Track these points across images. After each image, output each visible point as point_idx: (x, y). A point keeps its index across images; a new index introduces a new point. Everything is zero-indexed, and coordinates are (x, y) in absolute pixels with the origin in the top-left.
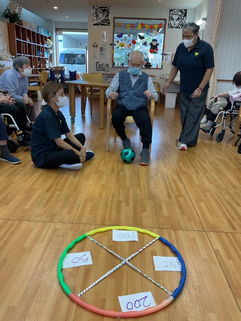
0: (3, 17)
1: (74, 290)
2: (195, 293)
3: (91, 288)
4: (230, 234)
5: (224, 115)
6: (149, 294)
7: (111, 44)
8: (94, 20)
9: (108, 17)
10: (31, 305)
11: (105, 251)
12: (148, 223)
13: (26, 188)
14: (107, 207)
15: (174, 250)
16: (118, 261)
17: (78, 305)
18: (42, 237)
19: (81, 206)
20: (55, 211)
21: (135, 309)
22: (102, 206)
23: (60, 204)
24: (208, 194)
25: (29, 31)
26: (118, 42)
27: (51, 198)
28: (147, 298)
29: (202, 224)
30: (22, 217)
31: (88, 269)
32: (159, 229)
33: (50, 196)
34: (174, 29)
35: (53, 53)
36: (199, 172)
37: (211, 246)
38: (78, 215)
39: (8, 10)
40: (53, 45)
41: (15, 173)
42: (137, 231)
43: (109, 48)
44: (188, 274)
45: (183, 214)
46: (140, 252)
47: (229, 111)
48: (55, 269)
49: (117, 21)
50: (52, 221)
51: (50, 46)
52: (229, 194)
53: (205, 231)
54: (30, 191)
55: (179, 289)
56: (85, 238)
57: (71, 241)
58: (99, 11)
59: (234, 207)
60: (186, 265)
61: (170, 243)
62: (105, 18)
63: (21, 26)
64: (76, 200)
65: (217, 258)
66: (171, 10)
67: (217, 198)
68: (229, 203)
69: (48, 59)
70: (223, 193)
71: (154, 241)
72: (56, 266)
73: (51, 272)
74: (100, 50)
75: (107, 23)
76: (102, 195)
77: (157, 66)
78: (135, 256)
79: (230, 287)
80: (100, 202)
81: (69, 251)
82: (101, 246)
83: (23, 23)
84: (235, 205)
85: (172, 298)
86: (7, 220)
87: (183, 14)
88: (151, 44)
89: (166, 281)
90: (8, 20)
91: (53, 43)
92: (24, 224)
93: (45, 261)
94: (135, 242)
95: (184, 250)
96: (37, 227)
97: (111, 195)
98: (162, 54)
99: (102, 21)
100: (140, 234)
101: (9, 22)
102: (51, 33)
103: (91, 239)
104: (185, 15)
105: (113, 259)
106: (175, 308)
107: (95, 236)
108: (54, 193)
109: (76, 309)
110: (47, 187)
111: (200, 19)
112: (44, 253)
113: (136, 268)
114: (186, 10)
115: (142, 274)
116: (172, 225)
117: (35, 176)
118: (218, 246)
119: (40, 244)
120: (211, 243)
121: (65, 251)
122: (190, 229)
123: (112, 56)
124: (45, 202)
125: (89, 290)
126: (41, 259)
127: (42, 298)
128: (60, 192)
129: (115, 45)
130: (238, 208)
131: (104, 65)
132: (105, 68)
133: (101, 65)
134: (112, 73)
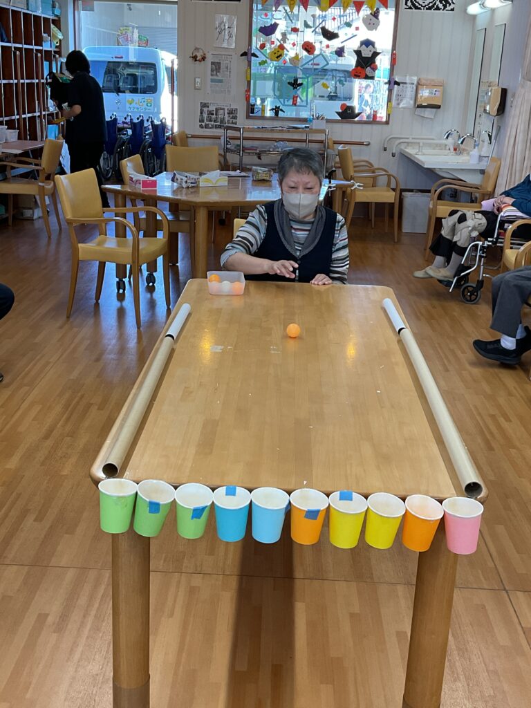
7: (244, 54)
26: (263, 46)
29: (499, 575)
34: (424, 11)
37: (518, 622)
53: (505, 589)
65: (529, 645)
88: (358, 53)
91: (66, 34)
98: (389, 83)
102: (60, 8)
119: (171, 618)
120: (516, 615)
123: (245, 88)
129: (254, 55)
131: (222, 111)
132: (226, 120)
133: (214, 112)
134: (246, 135)
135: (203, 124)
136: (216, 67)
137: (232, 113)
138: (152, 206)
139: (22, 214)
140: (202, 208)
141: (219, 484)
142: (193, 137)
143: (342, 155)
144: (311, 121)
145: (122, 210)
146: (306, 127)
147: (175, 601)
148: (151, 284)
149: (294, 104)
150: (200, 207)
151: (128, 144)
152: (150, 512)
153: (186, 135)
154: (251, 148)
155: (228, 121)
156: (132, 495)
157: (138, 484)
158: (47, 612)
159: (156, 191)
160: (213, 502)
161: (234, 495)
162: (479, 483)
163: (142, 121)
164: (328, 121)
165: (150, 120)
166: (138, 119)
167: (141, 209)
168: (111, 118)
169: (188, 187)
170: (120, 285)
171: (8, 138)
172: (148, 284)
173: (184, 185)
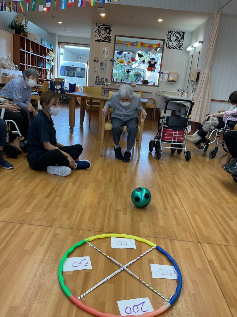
0: (10, 28)
1: (74, 292)
2: (191, 301)
3: (91, 291)
4: (223, 246)
5: (217, 133)
6: (147, 300)
7: (111, 60)
8: (96, 36)
9: (109, 35)
10: (33, 305)
11: (104, 257)
12: (145, 232)
13: (27, 193)
14: (106, 215)
15: (170, 258)
16: (116, 267)
17: (79, 307)
18: (43, 240)
19: (80, 213)
20: (56, 216)
21: (133, 314)
22: (100, 213)
23: (60, 210)
24: (202, 207)
25: (33, 43)
26: (118, 58)
27: (50, 203)
28: (145, 303)
29: (197, 236)
30: (23, 220)
31: (87, 274)
32: (156, 238)
33: (50, 202)
34: (172, 49)
35: (55, 65)
36: (193, 186)
37: (206, 257)
38: (77, 221)
39: (15, 22)
40: (54, 58)
41: (16, 178)
42: (135, 240)
43: (109, 64)
44: (184, 282)
45: (178, 225)
46: (138, 259)
47: (223, 130)
48: (55, 272)
49: (118, 38)
50: (52, 226)
51: (52, 58)
52: (222, 208)
53: (199, 242)
54: (31, 196)
55: (176, 295)
56: (85, 243)
57: (71, 246)
58: (101, 28)
59: (227, 221)
60: (182, 274)
61: (166, 252)
62: (107, 35)
63: (26, 38)
64: (75, 206)
65: (212, 269)
66: (170, 32)
67: (210, 211)
68: (222, 217)
69: (50, 71)
70: (216, 207)
71: (151, 249)
72: (56, 269)
73: (52, 275)
74: (100, 65)
75: (108, 40)
76: (100, 203)
77: (154, 84)
78: (133, 263)
79: (224, 297)
80: (99, 209)
81: (69, 255)
82: (100, 252)
83: (28, 35)
84: (227, 219)
85: (169, 304)
86: (8, 223)
87: (180, 36)
88: (149, 62)
89: (163, 288)
90: (14, 31)
91: (55, 55)
92: (25, 227)
93: (46, 264)
94: (133, 250)
95: (180, 259)
96: (37, 231)
97: (109, 203)
98: (159, 72)
99: (104, 37)
100: (138, 242)
101: (15, 33)
102: (53, 46)
103: (90, 245)
104: (183, 37)
105: (111, 265)
106: (172, 315)
107: (95, 242)
108: (53, 199)
109: (76, 312)
110: (46, 193)
111: (196, 41)
112: (44, 256)
113: (134, 275)
114: (184, 33)
115: (140, 281)
116: (168, 235)
117: (36, 182)
118: (211, 256)
119: (41, 247)
120: (205, 254)
121: (66, 255)
122: (186, 240)
123: (111, 72)
124: (45, 207)
125: (88, 293)
126: (42, 261)
127: (43, 299)
128: (59, 198)
129: (115, 61)
130: (231, 223)
131: (103, 79)
133: (100, 80)
135: (97, 83)
136: (102, 64)
149: (127, 78)
164: (138, 84)
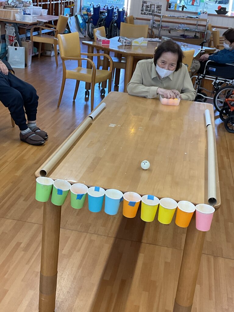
18: (79, 246)
20: (90, 222)
45: (228, 241)
50: (87, 232)
93: (84, 269)
96: (72, 236)
112: (82, 261)
116: (213, 251)
119: (78, 252)
131: (154, 6)
132: (155, 11)
133: (149, 7)
134: (163, 19)
135: (143, 12)
137: (159, 7)
138: (107, 54)
139: (46, 53)
140: (130, 57)
141: (92, 185)
142: (137, 19)
143: (214, 33)
144: (199, 14)
145: (91, 54)
146: (197, 17)
147: (82, 245)
148: (103, 94)
149: (193, 4)
150: (129, 56)
151: (105, 20)
152: (58, 194)
153: (133, 17)
154: (166, 27)
155: (156, 11)
156: (51, 185)
157: (54, 181)
158: (21, 242)
159: (109, 46)
160: (87, 193)
161: (99, 191)
162: (216, 198)
163: (113, 9)
164: (209, 15)
165: (117, 9)
166: (111, 7)
167: (101, 55)
168: (97, 6)
169: (126, 45)
170: (87, 93)
171: (42, 13)
172: (102, 94)
173: (124, 44)
